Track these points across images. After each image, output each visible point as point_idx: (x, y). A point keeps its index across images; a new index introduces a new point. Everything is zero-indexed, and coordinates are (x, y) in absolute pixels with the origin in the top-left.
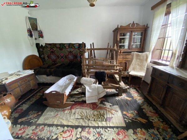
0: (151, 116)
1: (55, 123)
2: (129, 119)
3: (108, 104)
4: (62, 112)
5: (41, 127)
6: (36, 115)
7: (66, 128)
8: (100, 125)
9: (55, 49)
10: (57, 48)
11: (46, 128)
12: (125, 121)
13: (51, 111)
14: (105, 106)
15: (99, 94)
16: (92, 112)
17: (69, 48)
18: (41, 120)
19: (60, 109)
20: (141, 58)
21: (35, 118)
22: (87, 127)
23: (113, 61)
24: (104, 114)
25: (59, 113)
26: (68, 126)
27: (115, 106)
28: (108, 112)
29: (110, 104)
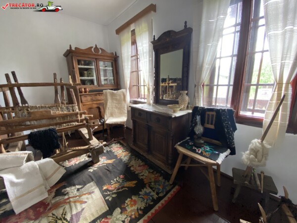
0: (140, 172)
2: (113, 194)
3: (73, 188)
12: (107, 201)
14: (66, 197)
15: (46, 178)
23: (73, 107)
24: (64, 214)
27: (88, 185)
28: (73, 204)
29: (78, 187)
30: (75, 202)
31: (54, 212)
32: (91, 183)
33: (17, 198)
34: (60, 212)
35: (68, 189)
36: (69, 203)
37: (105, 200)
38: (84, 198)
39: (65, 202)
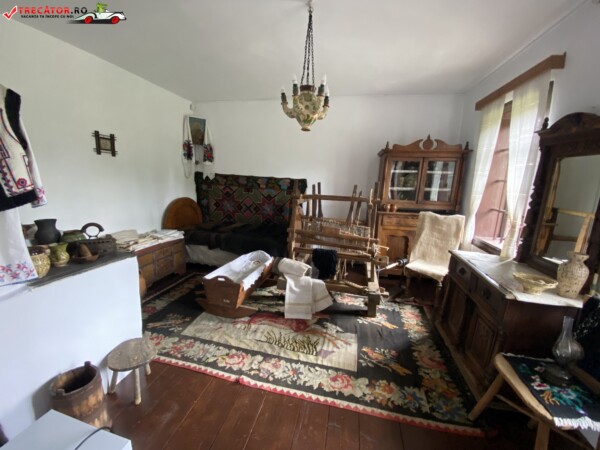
0: (426, 366)
1: (215, 340)
2: (370, 362)
3: (334, 327)
4: (231, 326)
5: (188, 342)
6: (179, 321)
7: (234, 351)
8: (303, 358)
9: (234, 188)
10: (240, 185)
11: (197, 344)
12: (359, 364)
13: (210, 320)
14: (325, 331)
15: (315, 301)
16: (293, 335)
17: (267, 187)
18: (189, 331)
19: (229, 320)
20: (444, 229)
21: (179, 325)
22: (275, 357)
23: (365, 229)
24: (316, 343)
25: (225, 325)
26: (238, 349)
27: (349, 334)
28: (327, 341)
29: (338, 329)
30: (329, 340)
31: (310, 336)
32: (353, 335)
33: (290, 304)
34: (314, 339)
35: (329, 325)
36: (325, 337)
38: (339, 343)
39: (321, 334)
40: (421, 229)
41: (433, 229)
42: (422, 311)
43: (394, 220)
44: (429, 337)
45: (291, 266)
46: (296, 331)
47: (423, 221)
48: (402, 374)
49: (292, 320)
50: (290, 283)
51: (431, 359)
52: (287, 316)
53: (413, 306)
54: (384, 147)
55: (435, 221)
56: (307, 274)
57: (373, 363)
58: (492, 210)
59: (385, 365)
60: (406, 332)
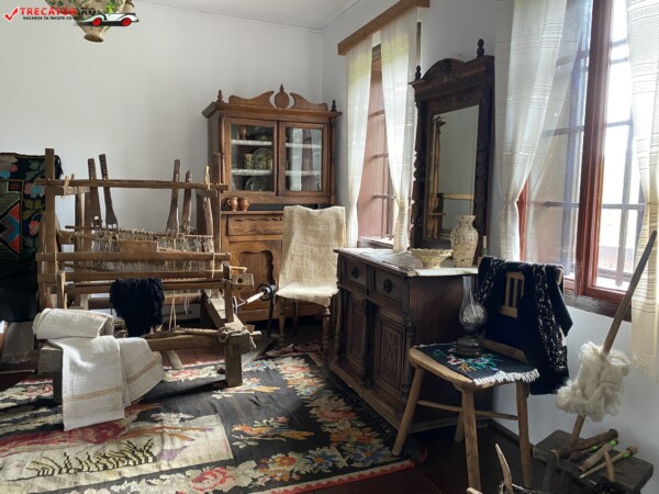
0: (328, 420)
2: (250, 440)
3: (173, 415)
12: (234, 448)
14: (158, 425)
15: (129, 379)
16: (93, 450)
20: (321, 229)
24: (147, 449)
27: (203, 418)
28: (167, 437)
29: (182, 415)
30: (172, 435)
31: (131, 440)
32: (213, 417)
33: (74, 398)
34: (141, 442)
35: (163, 415)
36: (162, 434)
37: (232, 446)
38: (190, 434)
39: (154, 431)
40: (290, 234)
41: (306, 232)
42: (308, 360)
43: (247, 225)
44: (325, 388)
45: (67, 322)
46: (97, 443)
47: (291, 222)
48: (301, 438)
49: (82, 429)
50: (70, 354)
51: (334, 411)
52: (68, 426)
53: (294, 357)
54: (215, 99)
55: (307, 219)
56: (104, 332)
57: (255, 440)
58: (375, 197)
59: (273, 436)
60: (294, 391)
